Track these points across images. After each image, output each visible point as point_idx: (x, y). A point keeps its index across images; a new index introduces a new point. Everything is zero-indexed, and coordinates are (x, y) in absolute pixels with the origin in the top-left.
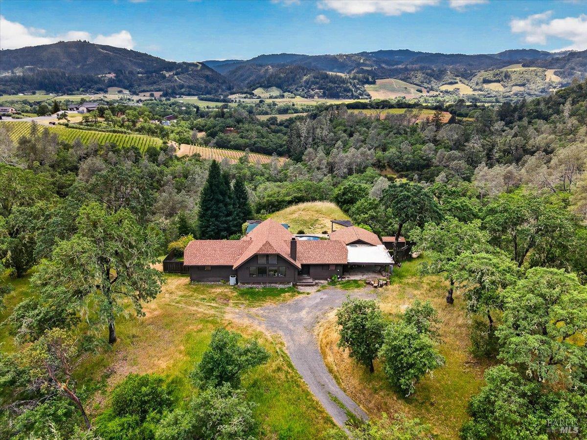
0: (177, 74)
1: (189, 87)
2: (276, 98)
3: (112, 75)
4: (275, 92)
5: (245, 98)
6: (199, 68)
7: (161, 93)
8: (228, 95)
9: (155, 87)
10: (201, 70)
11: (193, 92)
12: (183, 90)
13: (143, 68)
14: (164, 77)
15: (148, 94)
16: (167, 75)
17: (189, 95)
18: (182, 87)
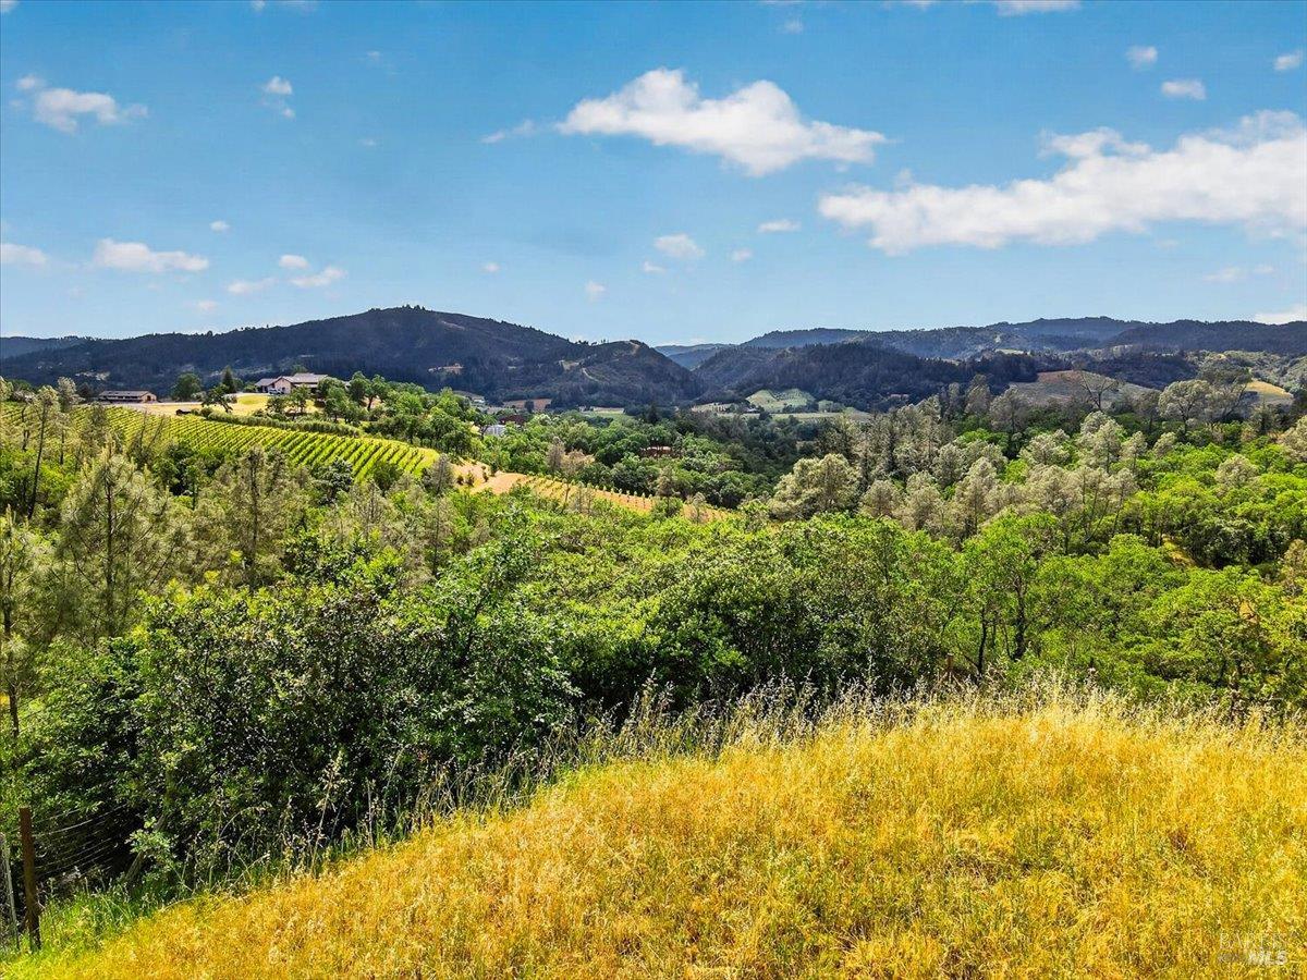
0: (587, 364)
1: (610, 390)
2: (799, 410)
3: (457, 368)
4: (797, 399)
5: (728, 411)
6: (633, 353)
7: (549, 402)
8: (691, 406)
9: (539, 389)
10: (637, 356)
11: (616, 398)
12: (595, 396)
13: (521, 356)
14: (560, 370)
15: (521, 404)
16: (567, 366)
17: (606, 405)
18: (593, 389)
